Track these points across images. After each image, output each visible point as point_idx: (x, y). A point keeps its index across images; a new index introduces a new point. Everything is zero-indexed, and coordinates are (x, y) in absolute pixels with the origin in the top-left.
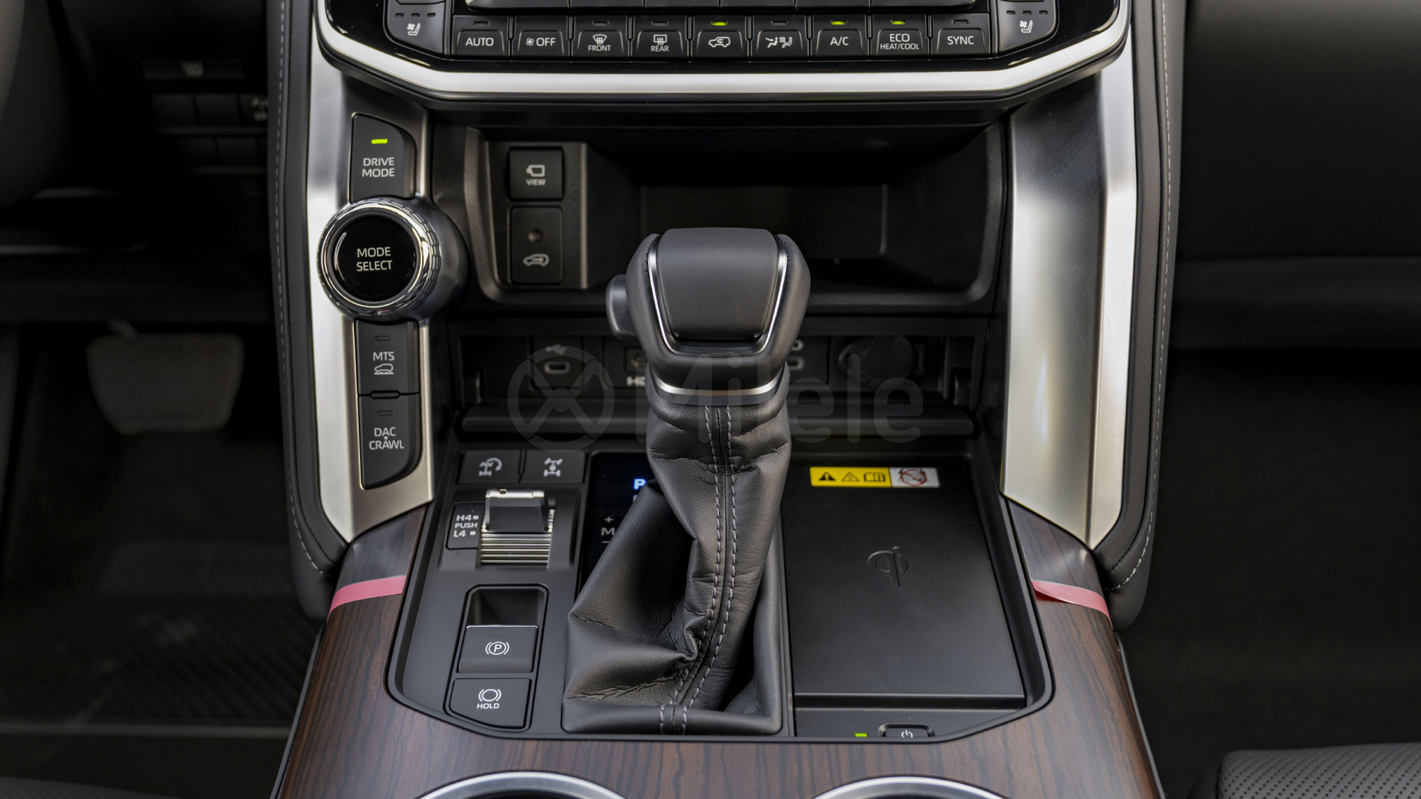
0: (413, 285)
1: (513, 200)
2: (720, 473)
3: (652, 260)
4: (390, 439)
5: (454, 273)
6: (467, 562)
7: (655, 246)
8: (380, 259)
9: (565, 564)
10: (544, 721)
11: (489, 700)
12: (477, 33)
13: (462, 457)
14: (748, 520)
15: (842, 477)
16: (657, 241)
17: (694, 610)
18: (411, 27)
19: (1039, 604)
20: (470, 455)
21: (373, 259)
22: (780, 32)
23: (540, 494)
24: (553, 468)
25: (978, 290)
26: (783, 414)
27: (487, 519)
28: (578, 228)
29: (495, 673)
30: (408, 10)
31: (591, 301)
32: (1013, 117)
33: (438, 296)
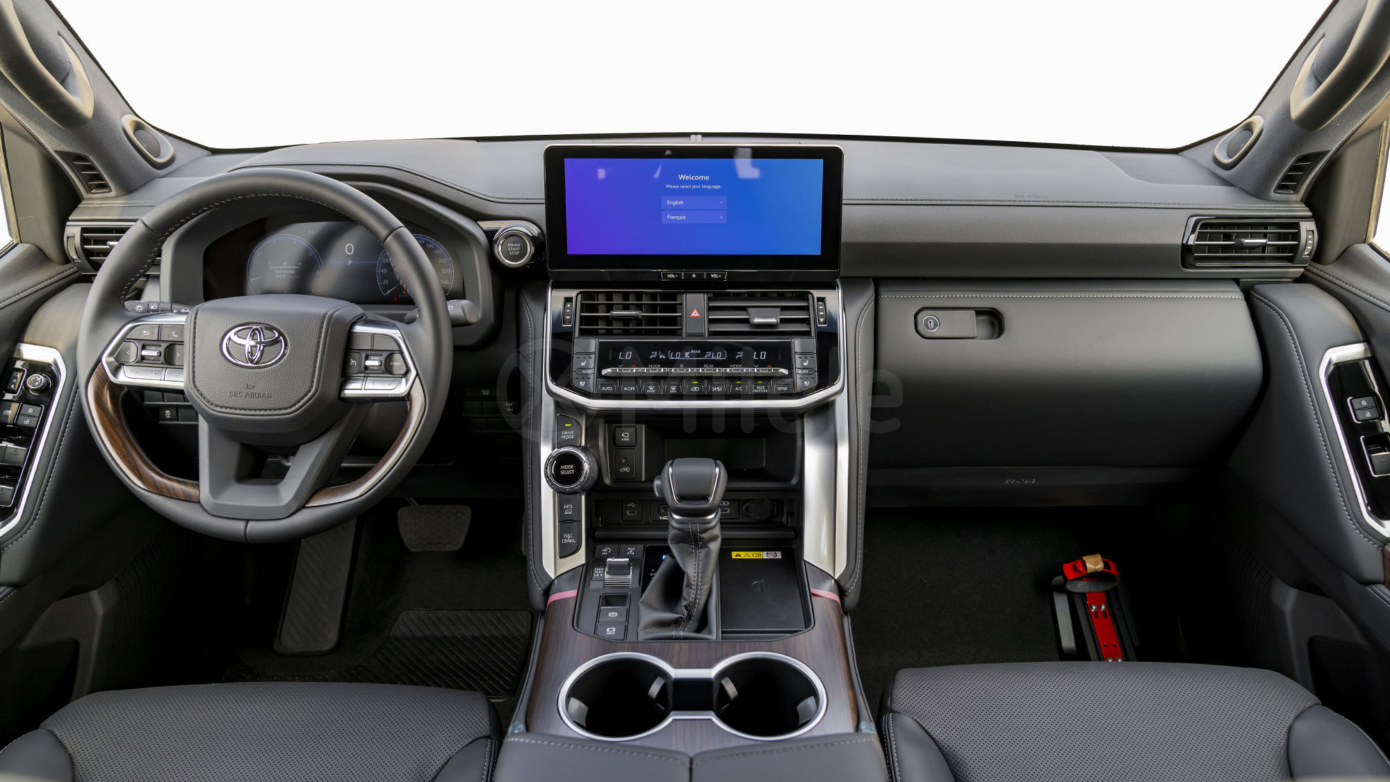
0: (582, 479)
1: (616, 446)
2: (695, 549)
3: (670, 470)
4: (570, 538)
5: (595, 475)
6: (600, 585)
7: (672, 465)
8: (570, 469)
9: (637, 585)
10: (631, 637)
11: (611, 631)
12: (606, 386)
13: (595, 548)
14: (706, 565)
15: (744, 555)
16: (673, 462)
17: (685, 599)
18: (581, 383)
19: (813, 598)
20: (598, 547)
21: (568, 469)
22: (717, 386)
23: (628, 560)
24: (631, 551)
25: (794, 481)
26: (718, 527)
27: (606, 570)
28: (642, 456)
29: (612, 623)
30: (580, 377)
31: (648, 485)
32: (805, 416)
33: (590, 484)
